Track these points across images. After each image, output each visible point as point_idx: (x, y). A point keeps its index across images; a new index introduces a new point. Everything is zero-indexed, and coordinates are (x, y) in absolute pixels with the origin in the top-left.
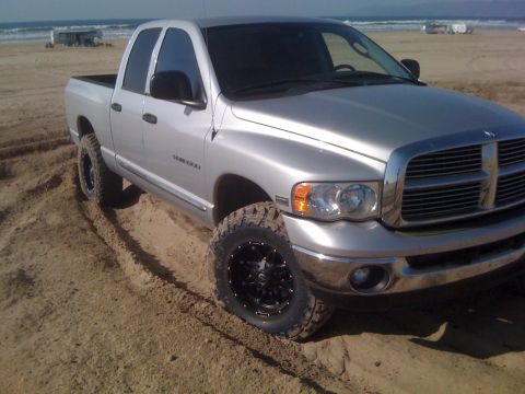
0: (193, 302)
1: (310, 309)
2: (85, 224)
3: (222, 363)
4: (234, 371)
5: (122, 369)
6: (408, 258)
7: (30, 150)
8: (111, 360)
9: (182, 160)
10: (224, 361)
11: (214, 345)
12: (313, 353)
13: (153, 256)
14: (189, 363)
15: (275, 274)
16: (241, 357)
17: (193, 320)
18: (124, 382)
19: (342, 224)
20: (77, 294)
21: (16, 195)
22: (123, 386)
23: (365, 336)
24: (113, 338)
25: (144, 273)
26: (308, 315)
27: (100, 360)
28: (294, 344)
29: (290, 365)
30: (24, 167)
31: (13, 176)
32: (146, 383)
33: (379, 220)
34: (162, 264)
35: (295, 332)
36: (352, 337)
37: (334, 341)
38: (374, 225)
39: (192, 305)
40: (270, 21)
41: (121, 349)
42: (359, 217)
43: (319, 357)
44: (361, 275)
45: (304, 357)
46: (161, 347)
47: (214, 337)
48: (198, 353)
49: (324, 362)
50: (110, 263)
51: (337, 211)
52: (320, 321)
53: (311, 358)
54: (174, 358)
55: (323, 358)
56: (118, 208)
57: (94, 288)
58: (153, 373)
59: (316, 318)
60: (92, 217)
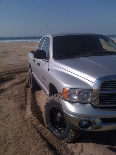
0: (38, 124)
1: (71, 132)
2: (24, 95)
3: (36, 147)
4: (39, 150)
5: (7, 144)
6: (101, 119)
7: (22, 72)
8: (6, 140)
9: (43, 78)
10: (37, 146)
11: (37, 140)
12: (71, 148)
13: (40, 107)
14: (27, 145)
15: (62, 118)
16: (43, 146)
17: (35, 130)
18: (6, 148)
19: (78, 104)
20: (9, 117)
21: (10, 85)
22: (5, 149)
23: (91, 144)
24: (10, 133)
25: (30, 112)
26: (70, 134)
27: (2, 140)
28: (66, 143)
29: (61, 151)
30: (18, 76)
31: (14, 79)
32: (12, 150)
33: (91, 104)
34: (41, 109)
35: (67, 139)
36: (86, 144)
37: (79, 144)
38: (89, 105)
39: (38, 125)
40: (77, 34)
41: (10, 137)
42: (84, 102)
43: (73, 150)
44: (85, 123)
45: (68, 148)
46: (22, 138)
47: (38, 137)
48: (31, 142)
49: (74, 151)
50: (23, 108)
51: (76, 99)
52: (74, 137)
53: (70, 149)
54: (24, 143)
55: (74, 150)
56: (37, 90)
57: (14, 116)
58: (15, 146)
59: (73, 135)
60: (28, 92)
